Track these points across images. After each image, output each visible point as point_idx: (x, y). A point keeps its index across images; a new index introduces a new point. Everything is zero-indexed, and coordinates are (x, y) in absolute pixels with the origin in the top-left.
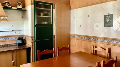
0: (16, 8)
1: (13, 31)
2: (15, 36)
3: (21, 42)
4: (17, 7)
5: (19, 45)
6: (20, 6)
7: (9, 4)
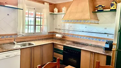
0: (109, 10)
1: (105, 33)
2: (104, 39)
3: (108, 47)
4: (110, 8)
5: (106, 49)
6: (113, 6)
7: (103, 7)
